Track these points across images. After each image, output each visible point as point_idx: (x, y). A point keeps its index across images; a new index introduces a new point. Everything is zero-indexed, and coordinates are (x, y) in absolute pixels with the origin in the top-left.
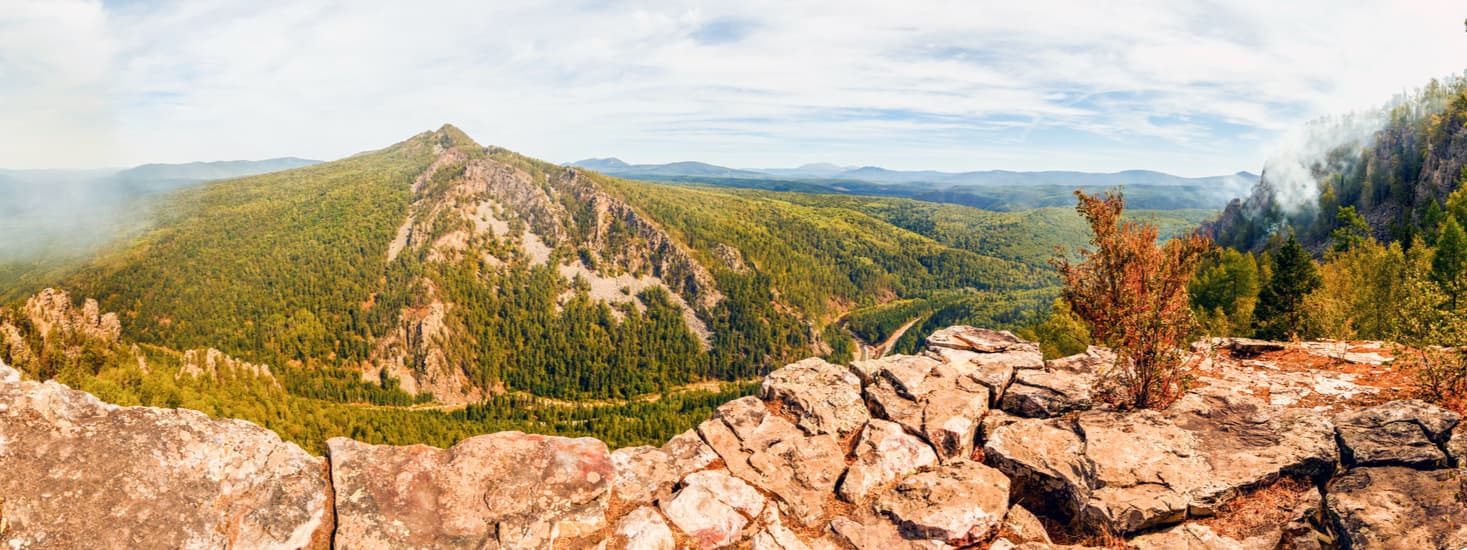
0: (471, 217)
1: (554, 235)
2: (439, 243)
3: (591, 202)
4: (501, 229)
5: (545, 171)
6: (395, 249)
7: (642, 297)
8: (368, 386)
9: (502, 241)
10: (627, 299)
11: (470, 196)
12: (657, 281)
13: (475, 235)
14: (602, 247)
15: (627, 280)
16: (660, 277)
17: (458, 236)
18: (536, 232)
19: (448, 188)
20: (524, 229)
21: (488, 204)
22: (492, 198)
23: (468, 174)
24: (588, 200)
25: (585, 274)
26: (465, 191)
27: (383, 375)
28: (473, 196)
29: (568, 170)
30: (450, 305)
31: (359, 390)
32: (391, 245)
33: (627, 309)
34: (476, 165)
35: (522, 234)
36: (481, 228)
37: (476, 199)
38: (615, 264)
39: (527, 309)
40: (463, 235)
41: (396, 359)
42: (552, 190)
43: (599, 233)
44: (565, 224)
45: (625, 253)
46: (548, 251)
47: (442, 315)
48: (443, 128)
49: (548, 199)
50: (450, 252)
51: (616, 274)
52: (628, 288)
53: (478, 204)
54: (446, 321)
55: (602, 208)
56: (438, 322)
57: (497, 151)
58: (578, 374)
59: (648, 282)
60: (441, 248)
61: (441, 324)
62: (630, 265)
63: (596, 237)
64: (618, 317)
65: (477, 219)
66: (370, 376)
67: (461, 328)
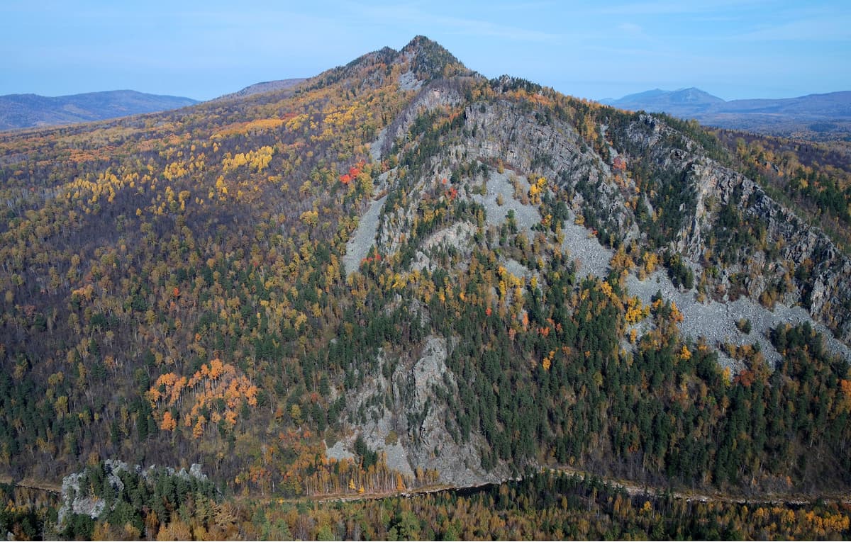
0: (477, 199)
1: (616, 229)
2: (431, 241)
3: (684, 174)
4: (527, 216)
5: (600, 119)
6: (354, 256)
7: (774, 337)
8: (335, 467)
9: (530, 238)
10: (745, 342)
11: (474, 163)
12: (802, 316)
13: (485, 228)
14: (700, 248)
15: (747, 308)
16: (809, 308)
17: (459, 231)
18: (589, 222)
19: (437, 151)
20: (565, 218)
21: (504, 177)
22: (510, 166)
23: (469, 125)
24: (679, 171)
25: (670, 294)
26: (465, 155)
27: (359, 447)
28: (479, 163)
29: (641, 117)
30: (455, 340)
31: (325, 476)
32: (350, 247)
33: (746, 358)
34: (483, 110)
35: (563, 226)
36: (495, 217)
37: (483, 168)
38: (725, 280)
39: (576, 346)
40: (469, 228)
41: (377, 422)
42: (614, 153)
43: (697, 227)
44: (638, 210)
45: (744, 262)
46: (609, 254)
47: (443, 354)
48: (413, 44)
49: (606, 168)
50: (446, 255)
51: (726, 297)
52: (748, 323)
53: (486, 177)
54: (451, 363)
55: (706, 185)
56: (440, 366)
57: (517, 84)
58: (663, 451)
59: (785, 313)
60: (434, 248)
61: (444, 369)
62: (751, 285)
63: (691, 235)
64: (728, 368)
65: (488, 202)
66: (339, 452)
67: (474, 375)
